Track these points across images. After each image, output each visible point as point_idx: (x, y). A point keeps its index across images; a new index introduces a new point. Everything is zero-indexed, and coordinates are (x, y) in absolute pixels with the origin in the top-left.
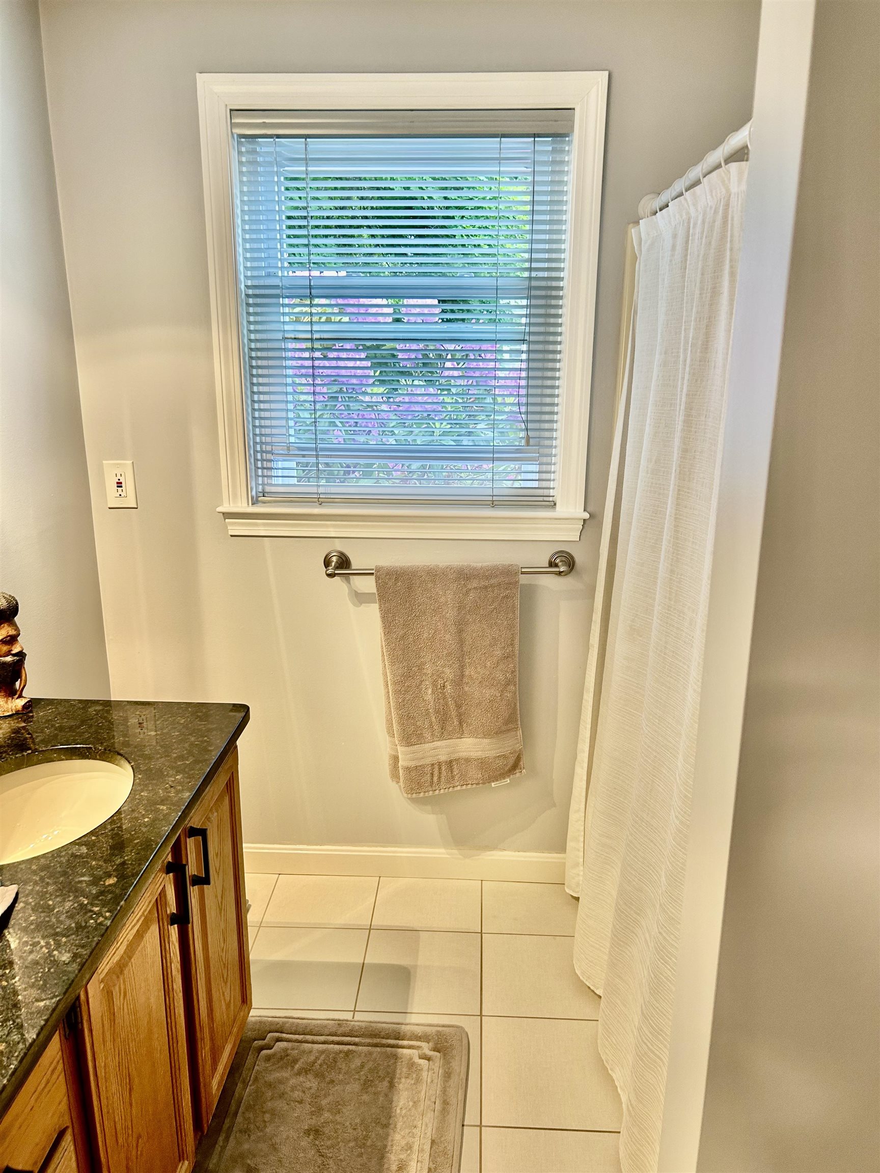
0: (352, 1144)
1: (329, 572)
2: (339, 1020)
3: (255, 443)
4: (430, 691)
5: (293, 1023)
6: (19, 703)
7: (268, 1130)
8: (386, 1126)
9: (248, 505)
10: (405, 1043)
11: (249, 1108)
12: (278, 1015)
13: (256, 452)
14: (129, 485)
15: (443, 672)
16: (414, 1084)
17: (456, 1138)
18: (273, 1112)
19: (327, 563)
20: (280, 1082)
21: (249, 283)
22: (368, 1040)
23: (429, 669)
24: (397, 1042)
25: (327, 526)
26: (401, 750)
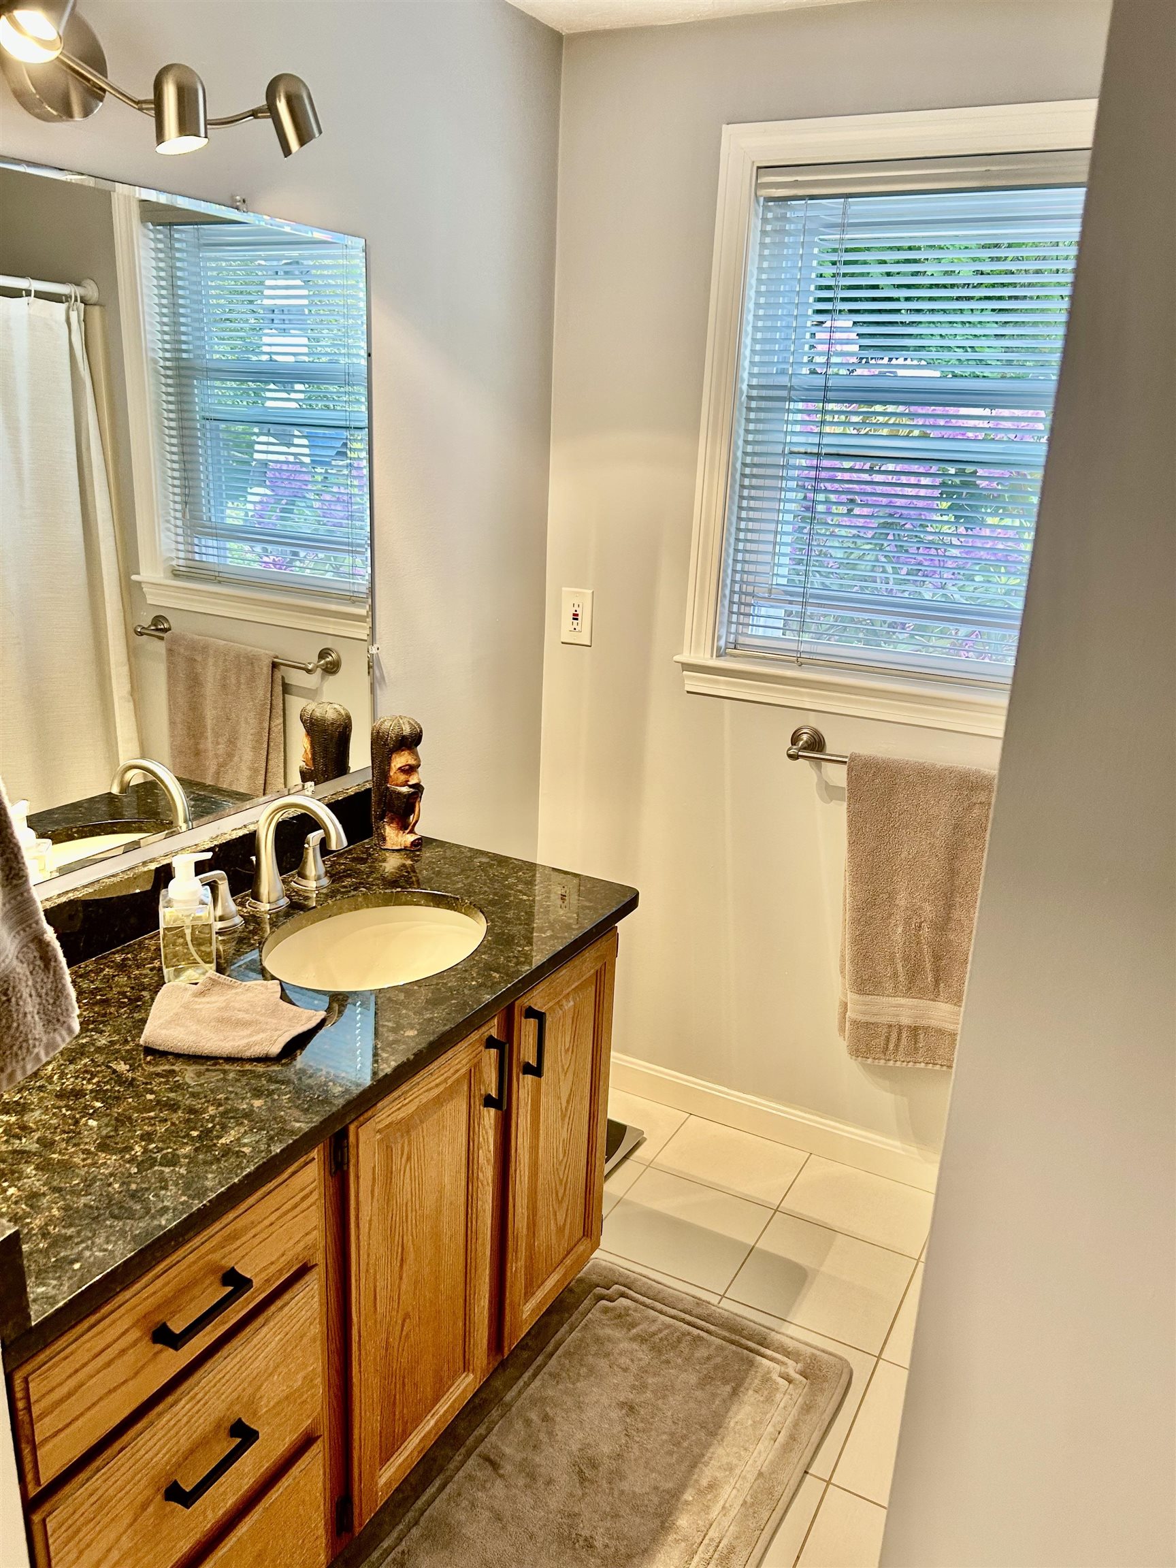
0: (664, 1437)
1: (791, 752)
2: (699, 1299)
3: (733, 581)
4: (900, 930)
5: (645, 1283)
6: (411, 838)
7: (578, 1385)
8: (712, 1434)
9: (712, 656)
10: (768, 1352)
11: (568, 1354)
12: (632, 1269)
13: (732, 592)
14: (585, 618)
15: (921, 908)
16: (763, 1402)
17: (791, 1482)
18: (591, 1371)
19: (795, 739)
20: (609, 1339)
21: (754, 382)
22: (726, 1334)
23: (902, 900)
24: (759, 1347)
25: (801, 694)
26: (851, 997)
